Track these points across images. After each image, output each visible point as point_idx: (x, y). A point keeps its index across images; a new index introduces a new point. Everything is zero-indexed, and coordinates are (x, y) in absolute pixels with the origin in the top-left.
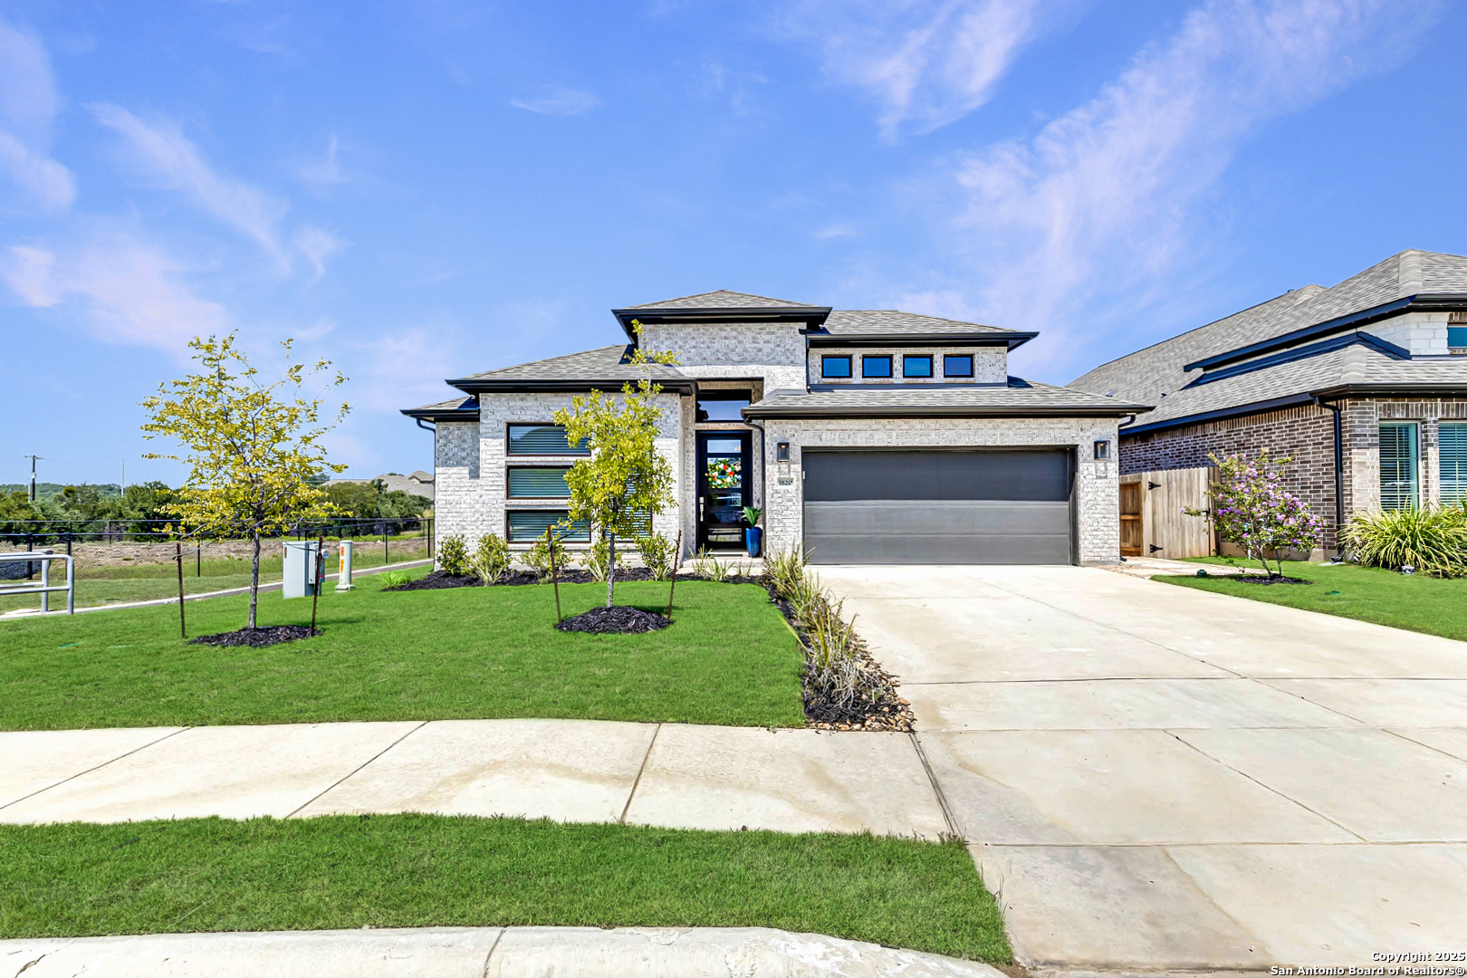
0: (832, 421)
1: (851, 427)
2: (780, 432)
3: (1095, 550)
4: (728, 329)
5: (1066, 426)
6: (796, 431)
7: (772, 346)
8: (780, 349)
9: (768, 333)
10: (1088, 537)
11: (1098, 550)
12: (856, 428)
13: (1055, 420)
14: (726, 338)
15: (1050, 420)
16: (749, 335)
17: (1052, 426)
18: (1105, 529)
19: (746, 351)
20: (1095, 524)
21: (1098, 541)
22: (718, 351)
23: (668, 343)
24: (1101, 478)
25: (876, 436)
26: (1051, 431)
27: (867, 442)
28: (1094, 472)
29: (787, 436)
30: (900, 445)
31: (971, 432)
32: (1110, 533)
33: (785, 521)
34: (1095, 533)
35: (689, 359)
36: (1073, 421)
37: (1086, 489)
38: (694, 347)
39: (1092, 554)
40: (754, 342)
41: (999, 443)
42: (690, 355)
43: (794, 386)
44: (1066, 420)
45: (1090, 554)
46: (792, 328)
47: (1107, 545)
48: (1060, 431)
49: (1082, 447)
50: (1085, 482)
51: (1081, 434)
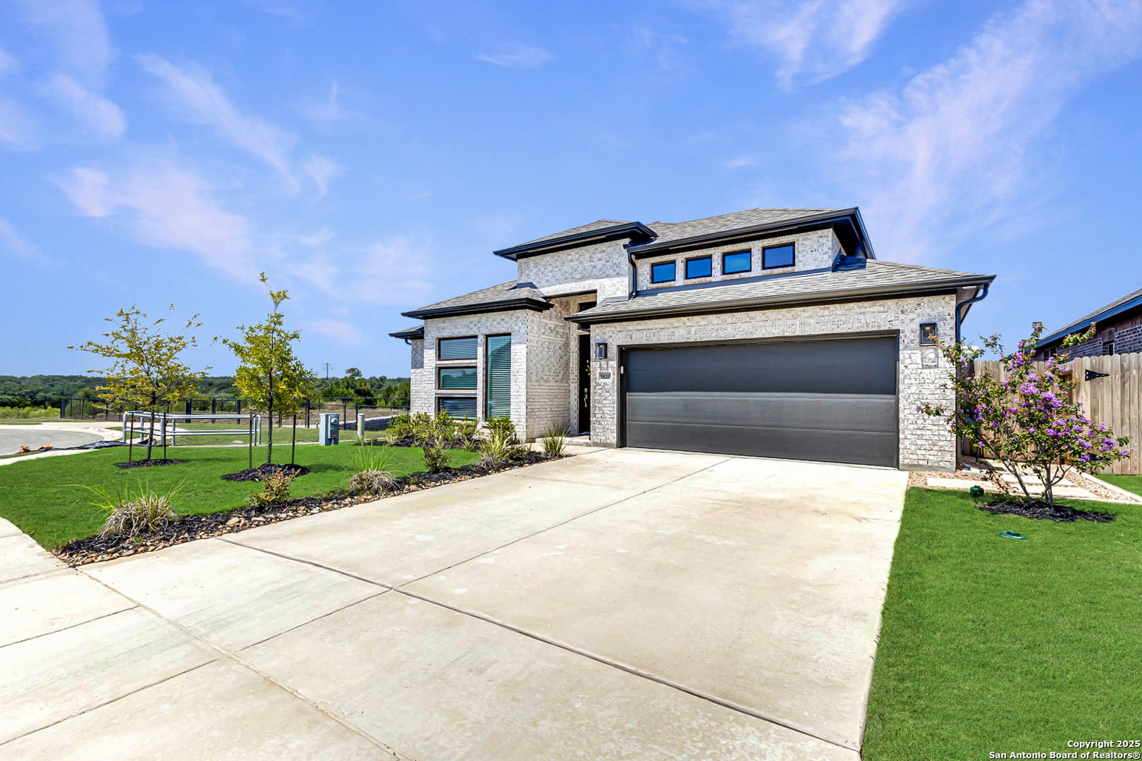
0: (640, 322)
1: (656, 326)
2: (601, 334)
3: (918, 452)
4: (573, 253)
5: (882, 309)
6: (613, 333)
7: (603, 262)
8: (609, 264)
9: (601, 252)
10: (909, 437)
11: (924, 452)
12: (660, 326)
13: (866, 304)
14: (571, 261)
15: (860, 304)
16: (587, 255)
17: (863, 310)
18: (933, 428)
19: (585, 269)
20: (919, 422)
21: (924, 442)
22: (566, 272)
23: (535, 271)
24: (929, 367)
25: (677, 334)
26: (861, 316)
27: (669, 339)
28: (919, 361)
29: (606, 338)
30: (698, 340)
31: (768, 324)
32: (942, 433)
33: (604, 409)
34: (918, 432)
35: (547, 281)
36: (891, 303)
37: (906, 381)
38: (551, 272)
39: (915, 457)
40: (590, 261)
41: (798, 333)
42: (548, 278)
43: (619, 294)
44: (881, 302)
45: (911, 456)
46: (618, 245)
47: (936, 448)
48: (873, 315)
49: (903, 332)
50: (907, 372)
51: (902, 317)
